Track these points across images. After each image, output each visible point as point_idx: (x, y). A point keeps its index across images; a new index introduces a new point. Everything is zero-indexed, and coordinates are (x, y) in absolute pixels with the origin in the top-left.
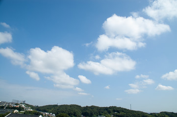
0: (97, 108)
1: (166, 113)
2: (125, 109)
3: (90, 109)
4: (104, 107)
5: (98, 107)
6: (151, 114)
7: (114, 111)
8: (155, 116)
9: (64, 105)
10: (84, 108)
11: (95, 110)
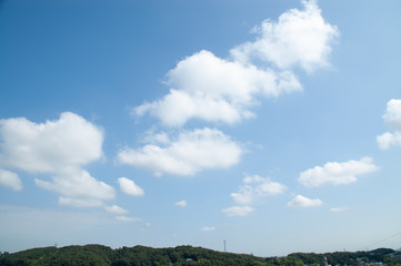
0: (148, 250)
1: (300, 256)
2: (210, 252)
3: (132, 255)
4: (164, 249)
5: (151, 248)
6: (267, 259)
7: (186, 256)
8: (276, 263)
9: (72, 246)
10: (119, 251)
11: (143, 255)
